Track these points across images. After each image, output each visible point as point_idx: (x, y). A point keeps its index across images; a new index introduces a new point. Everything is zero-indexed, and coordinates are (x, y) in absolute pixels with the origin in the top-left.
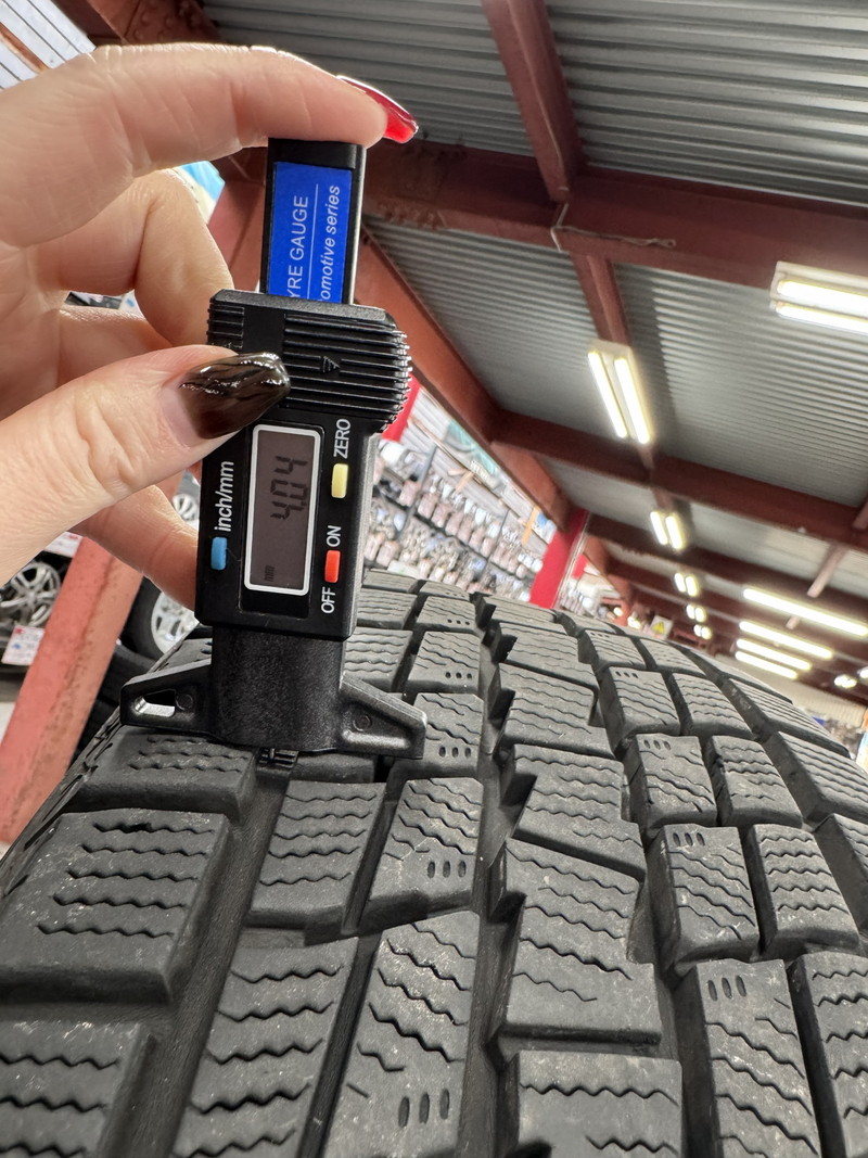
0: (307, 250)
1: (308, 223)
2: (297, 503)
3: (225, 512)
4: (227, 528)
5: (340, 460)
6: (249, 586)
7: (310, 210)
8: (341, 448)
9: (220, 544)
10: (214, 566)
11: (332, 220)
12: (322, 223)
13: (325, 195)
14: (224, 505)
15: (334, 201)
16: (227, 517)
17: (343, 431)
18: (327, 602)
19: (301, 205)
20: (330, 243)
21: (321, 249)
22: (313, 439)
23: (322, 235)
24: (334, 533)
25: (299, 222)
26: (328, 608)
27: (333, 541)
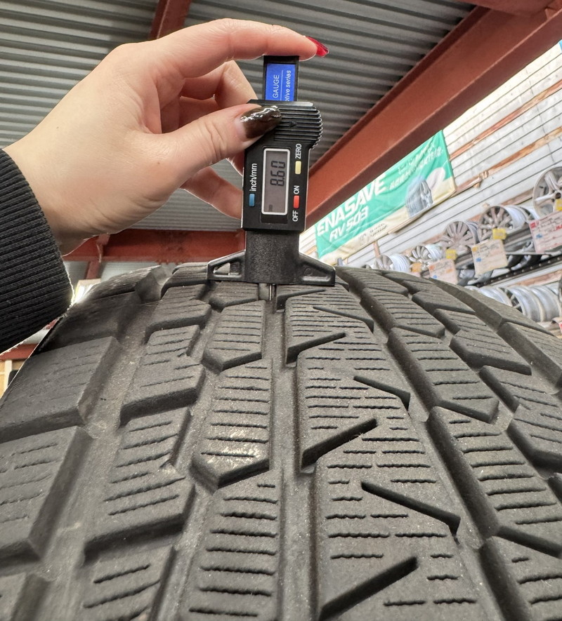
0: (279, 94)
1: (279, 84)
2: (281, 179)
3: (254, 183)
4: (254, 190)
5: (298, 160)
6: (264, 213)
7: (280, 79)
8: (298, 155)
9: (252, 196)
10: (250, 205)
11: (288, 83)
12: (284, 85)
13: (285, 74)
14: (253, 181)
15: (289, 75)
16: (254, 185)
17: (298, 148)
18: (295, 217)
19: (276, 78)
20: (288, 91)
21: (284, 93)
22: (286, 152)
23: (285, 88)
24: (297, 188)
25: (276, 84)
26: (295, 219)
27: (296, 192)
